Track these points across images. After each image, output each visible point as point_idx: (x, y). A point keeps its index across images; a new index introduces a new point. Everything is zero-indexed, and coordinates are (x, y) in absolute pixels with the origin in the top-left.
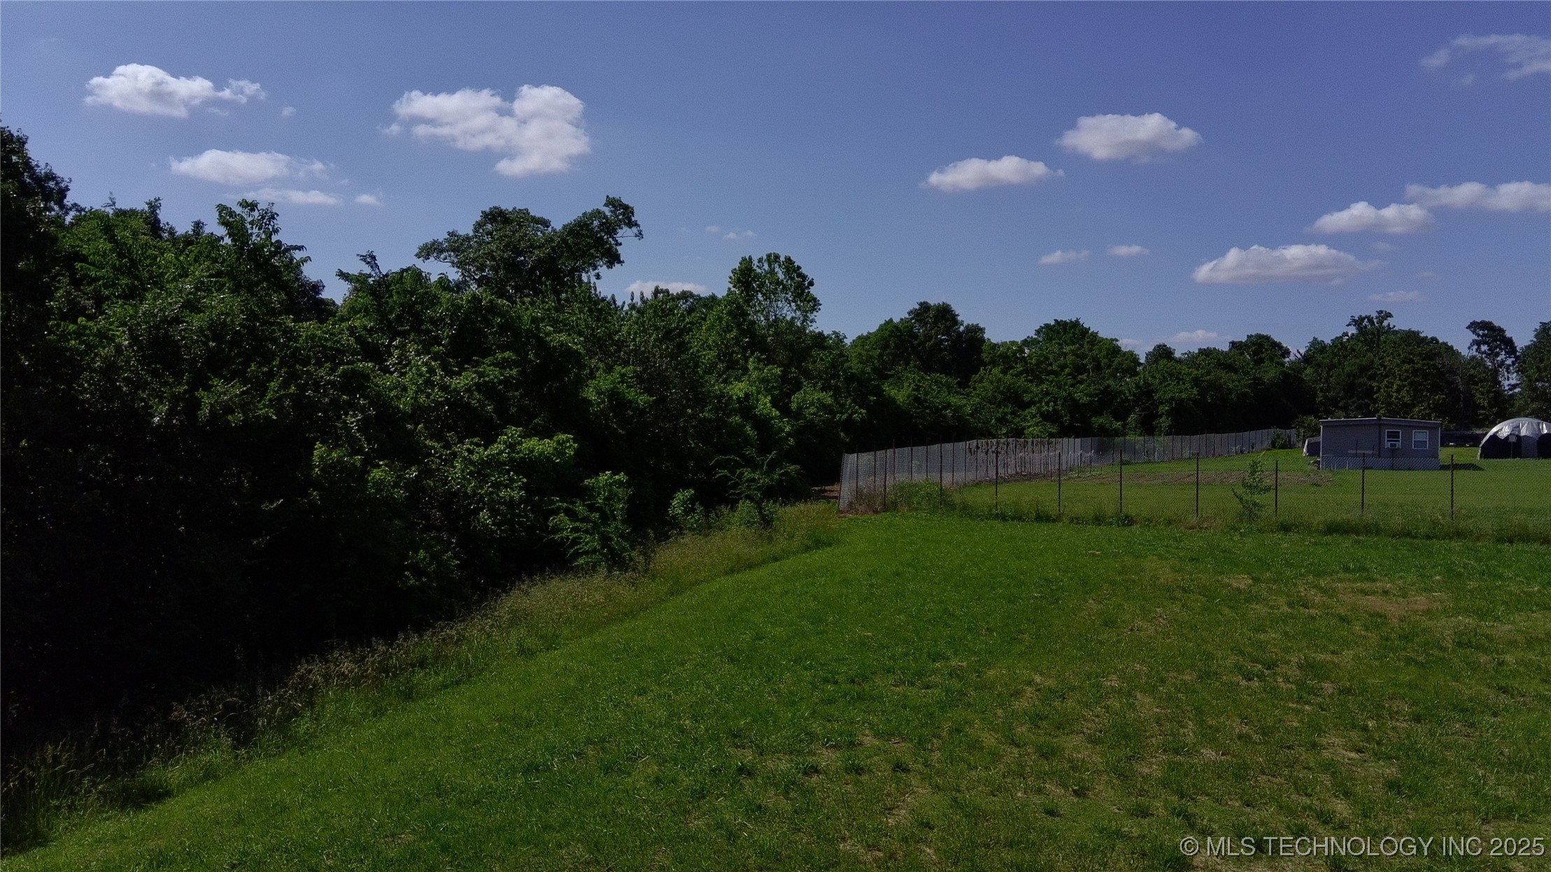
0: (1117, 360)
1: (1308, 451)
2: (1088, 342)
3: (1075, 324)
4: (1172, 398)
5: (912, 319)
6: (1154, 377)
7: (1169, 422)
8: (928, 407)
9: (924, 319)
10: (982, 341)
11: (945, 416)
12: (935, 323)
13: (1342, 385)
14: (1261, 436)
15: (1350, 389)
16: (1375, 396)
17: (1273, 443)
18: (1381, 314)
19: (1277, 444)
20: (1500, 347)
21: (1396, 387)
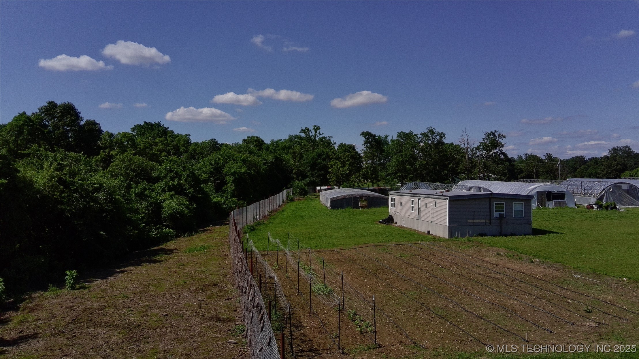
0: (191, 148)
1: (331, 205)
2: (170, 136)
3: (158, 125)
4: (235, 172)
5: (42, 113)
6: (219, 159)
7: (233, 188)
8: (76, 191)
9: (52, 114)
10: (100, 131)
11: (96, 200)
12: (62, 117)
13: (310, 164)
14: (283, 195)
15: (313, 166)
16: (330, 170)
17: (287, 198)
18: (315, 127)
19: (290, 199)
20: (375, 145)
21: (340, 165)
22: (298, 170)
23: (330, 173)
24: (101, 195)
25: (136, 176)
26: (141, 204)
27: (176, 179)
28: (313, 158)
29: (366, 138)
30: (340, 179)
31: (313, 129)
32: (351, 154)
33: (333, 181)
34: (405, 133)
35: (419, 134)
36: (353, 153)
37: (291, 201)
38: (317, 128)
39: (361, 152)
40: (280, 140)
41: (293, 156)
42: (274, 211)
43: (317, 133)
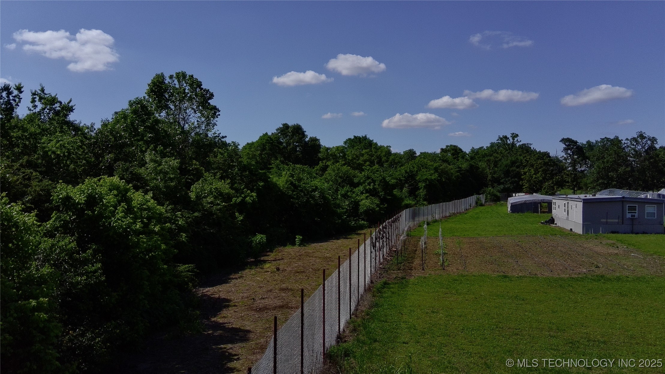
0: (391, 158)
1: (511, 210)
2: (374, 148)
3: (365, 138)
4: (426, 179)
5: (279, 133)
6: (414, 167)
7: (425, 193)
8: (301, 191)
9: (286, 134)
10: (319, 146)
11: (313, 197)
12: (293, 135)
13: (503, 171)
14: (472, 199)
15: (507, 173)
16: (522, 177)
17: (477, 203)
18: (513, 135)
19: (478, 204)
20: (576, 151)
21: (534, 172)
22: (493, 177)
23: (522, 180)
24: (317, 194)
25: (343, 182)
26: (345, 202)
27: (372, 184)
28: (506, 166)
29: (566, 145)
30: (534, 186)
31: (511, 137)
32: (544, 161)
33: (526, 188)
34: (609, 138)
35: (624, 139)
36: (547, 161)
37: (480, 206)
38: (514, 136)
39: (561, 159)
40: (482, 147)
41: (487, 164)
42: (457, 213)
43: (515, 141)
